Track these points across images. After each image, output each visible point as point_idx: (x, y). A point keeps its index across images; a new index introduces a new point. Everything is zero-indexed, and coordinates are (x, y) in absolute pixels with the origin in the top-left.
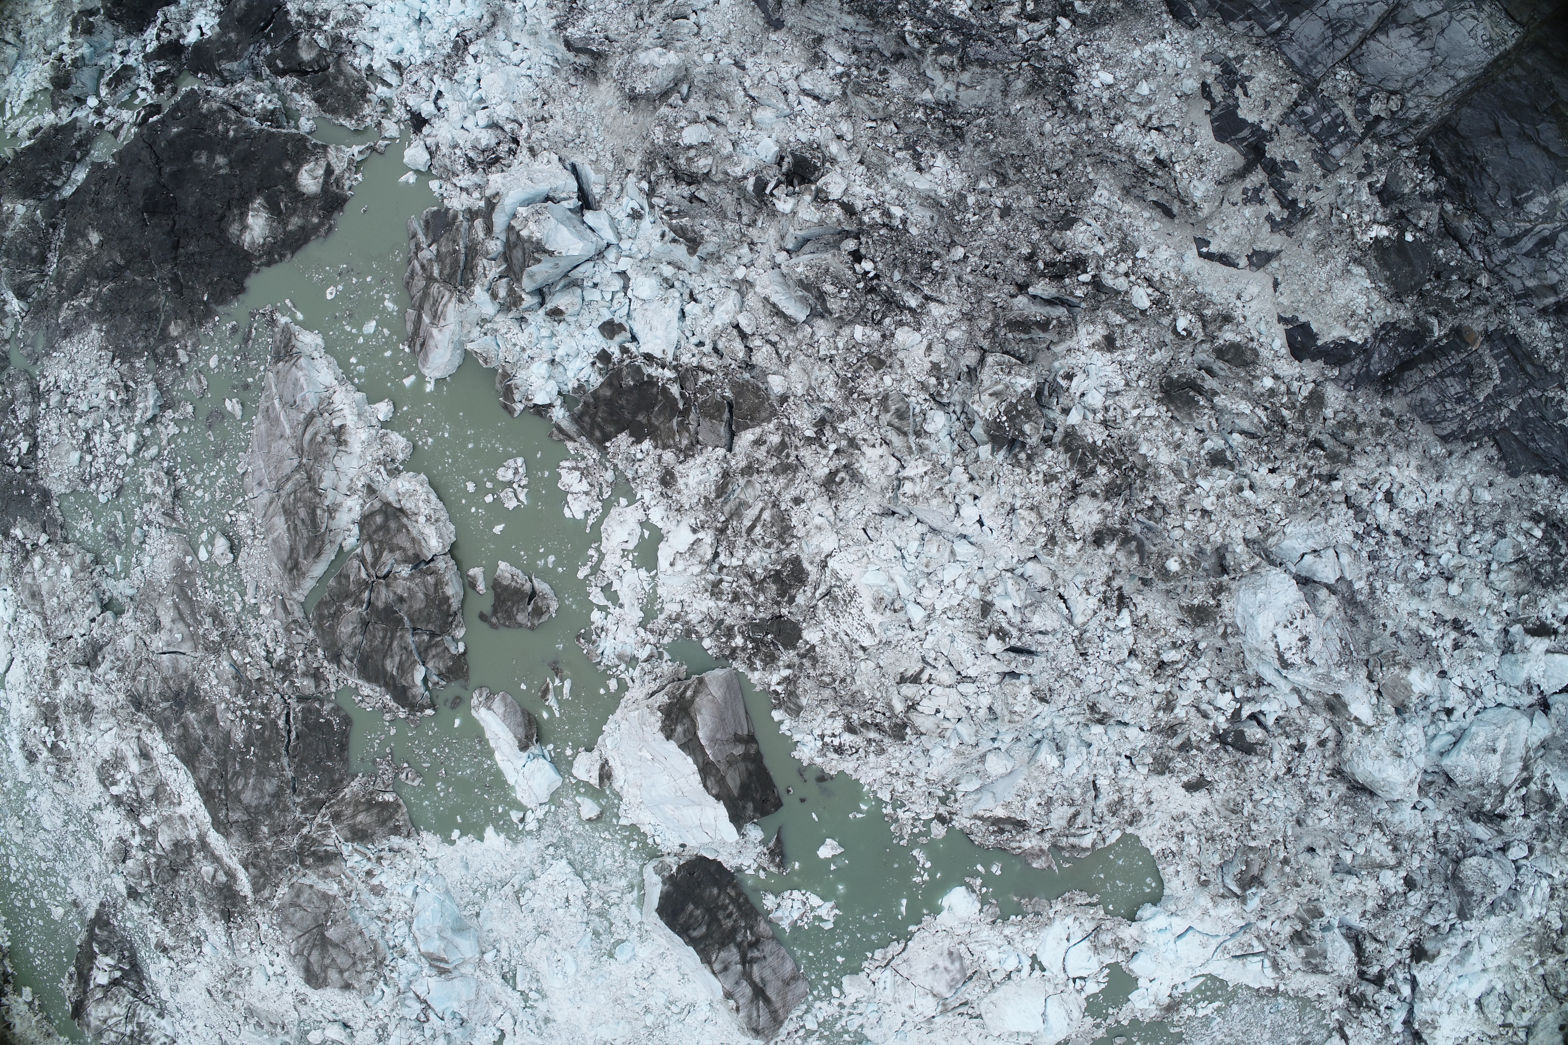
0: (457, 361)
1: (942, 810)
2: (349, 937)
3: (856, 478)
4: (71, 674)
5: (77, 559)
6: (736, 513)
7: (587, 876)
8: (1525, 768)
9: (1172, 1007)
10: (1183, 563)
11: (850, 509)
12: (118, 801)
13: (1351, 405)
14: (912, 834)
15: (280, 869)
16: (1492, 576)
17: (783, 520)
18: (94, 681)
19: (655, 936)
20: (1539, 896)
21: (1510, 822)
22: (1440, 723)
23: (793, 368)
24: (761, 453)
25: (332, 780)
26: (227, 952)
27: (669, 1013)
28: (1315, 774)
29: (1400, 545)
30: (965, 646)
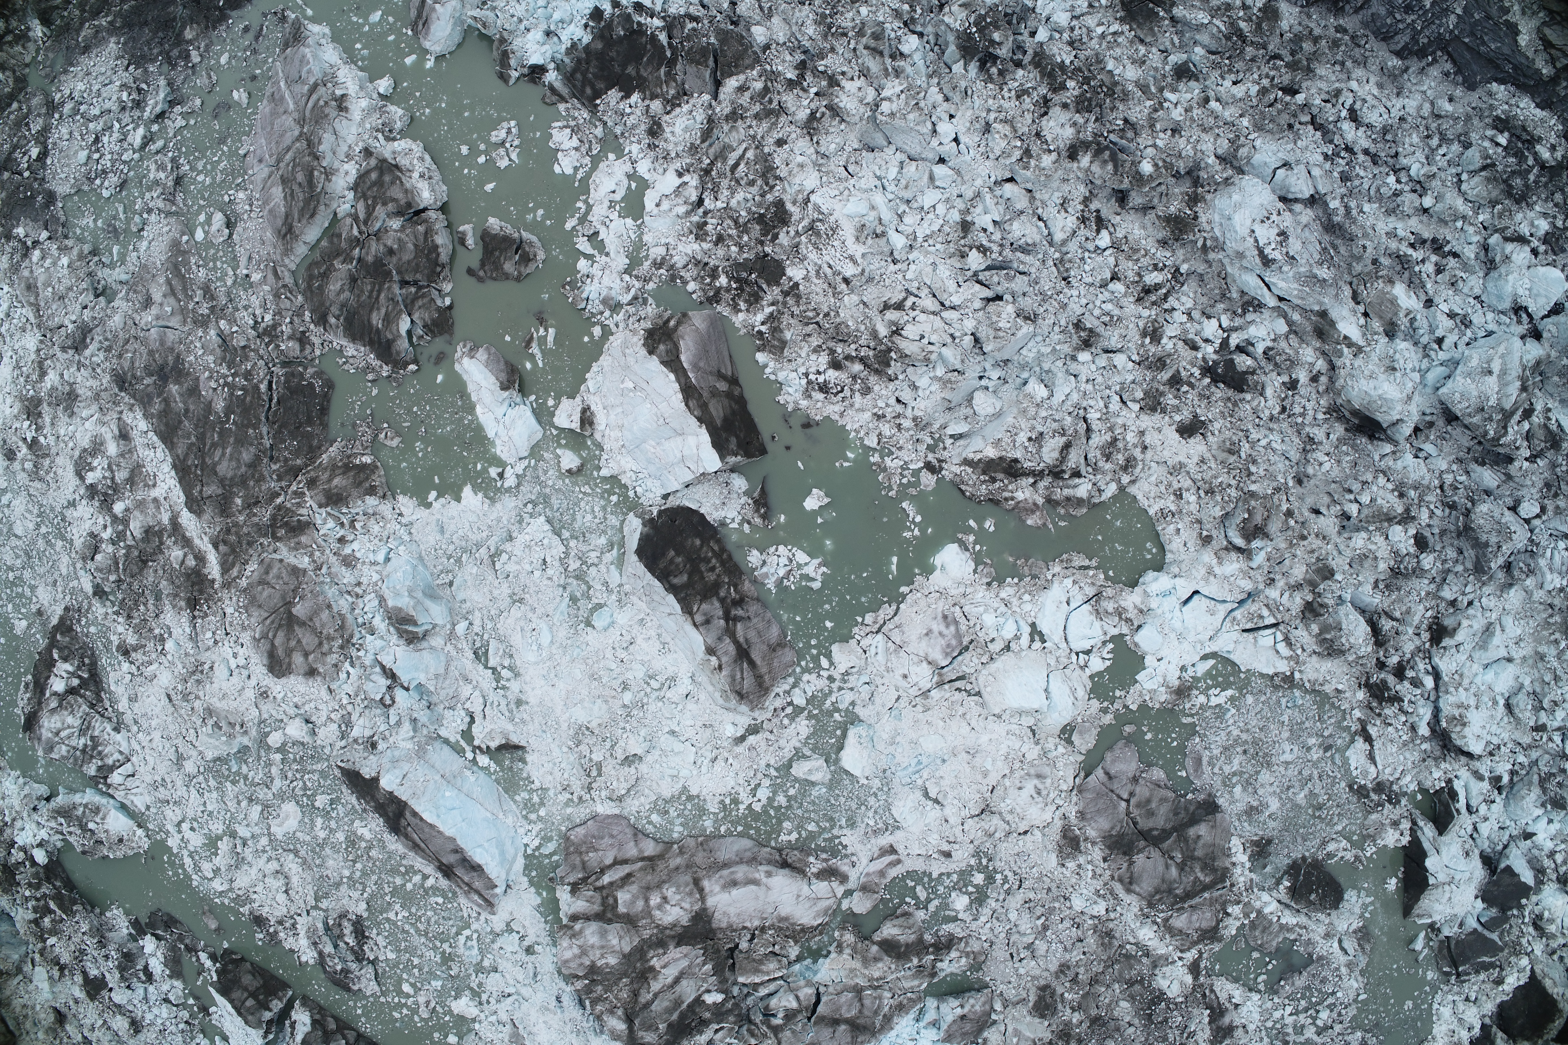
0: (457, 39)
1: (931, 457)
2: (316, 612)
3: (835, 111)
4: (58, 365)
5: (75, 252)
6: (722, 155)
7: (566, 534)
8: (1524, 389)
9: (1182, 692)
10: (1156, 165)
11: (830, 144)
12: (92, 491)
13: (1306, 22)
14: (901, 484)
15: (250, 544)
16: (1464, 187)
17: (766, 161)
18: (80, 366)
19: (634, 599)
20: (1557, 558)
21: (1517, 464)
22: (1432, 353)
23: (776, 20)
24: (744, 100)
25: (311, 447)
26: (189, 645)
27: (648, 690)
28: (1311, 413)
29: (1369, 164)
30: (948, 273)
